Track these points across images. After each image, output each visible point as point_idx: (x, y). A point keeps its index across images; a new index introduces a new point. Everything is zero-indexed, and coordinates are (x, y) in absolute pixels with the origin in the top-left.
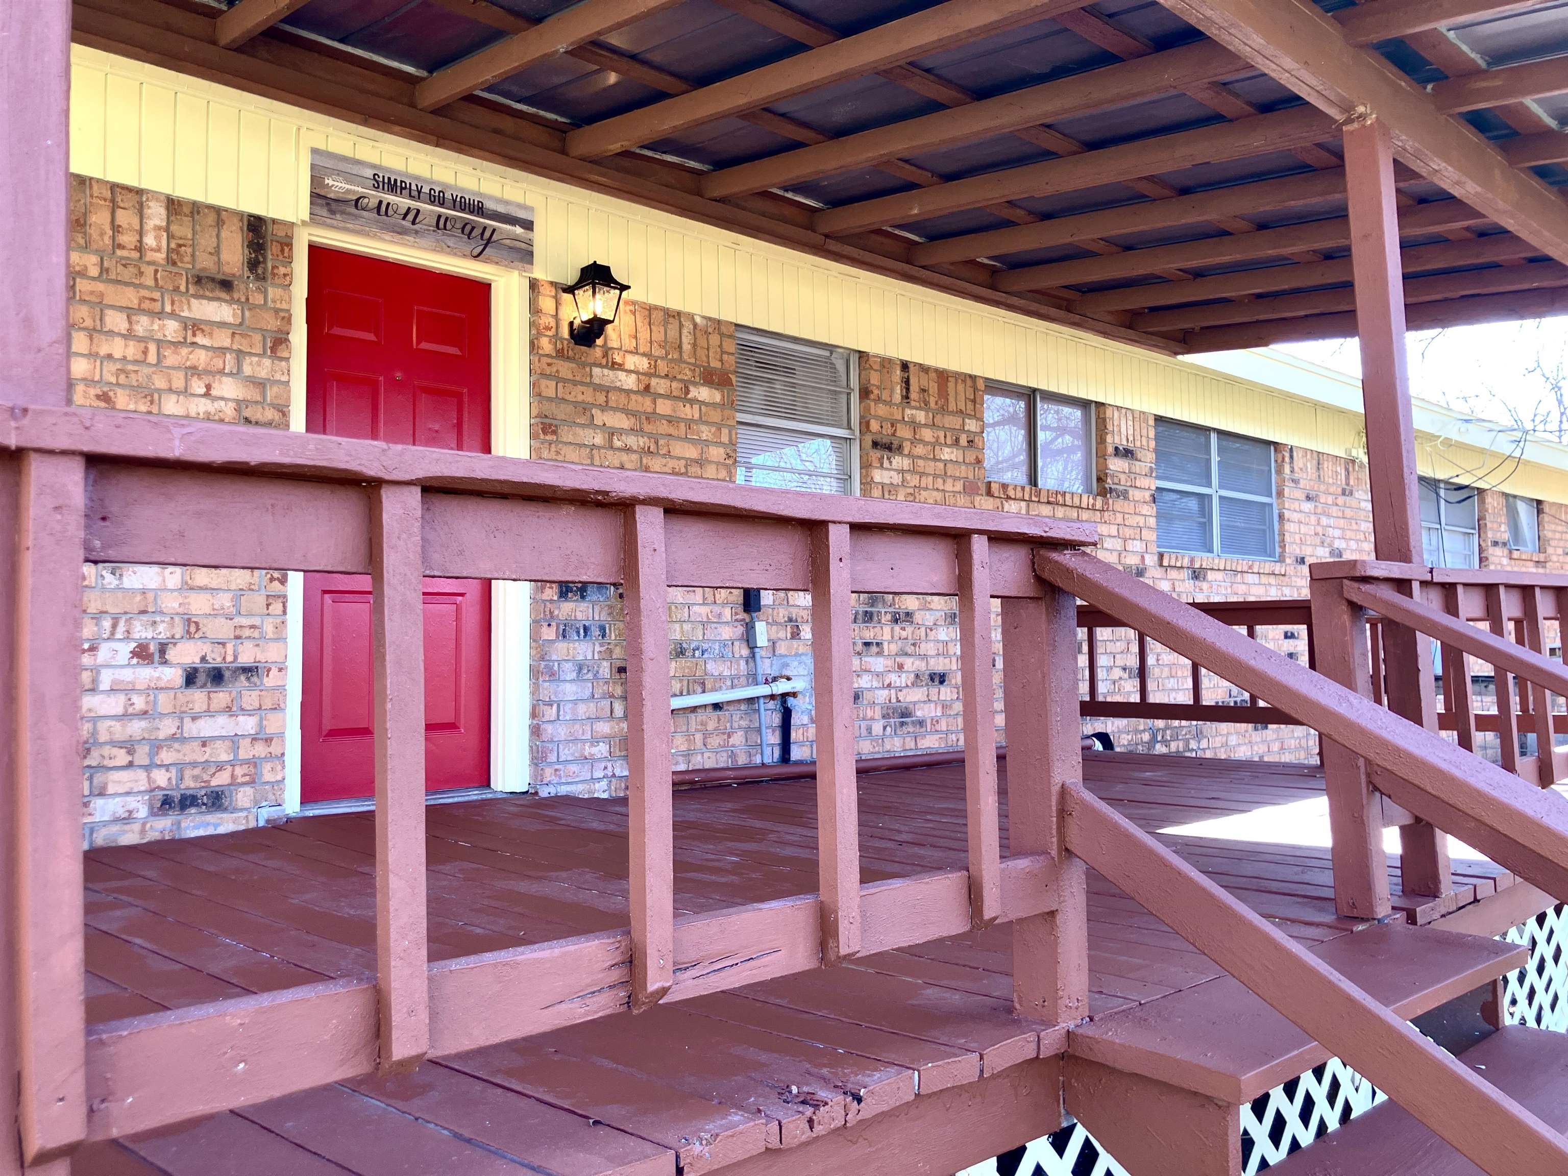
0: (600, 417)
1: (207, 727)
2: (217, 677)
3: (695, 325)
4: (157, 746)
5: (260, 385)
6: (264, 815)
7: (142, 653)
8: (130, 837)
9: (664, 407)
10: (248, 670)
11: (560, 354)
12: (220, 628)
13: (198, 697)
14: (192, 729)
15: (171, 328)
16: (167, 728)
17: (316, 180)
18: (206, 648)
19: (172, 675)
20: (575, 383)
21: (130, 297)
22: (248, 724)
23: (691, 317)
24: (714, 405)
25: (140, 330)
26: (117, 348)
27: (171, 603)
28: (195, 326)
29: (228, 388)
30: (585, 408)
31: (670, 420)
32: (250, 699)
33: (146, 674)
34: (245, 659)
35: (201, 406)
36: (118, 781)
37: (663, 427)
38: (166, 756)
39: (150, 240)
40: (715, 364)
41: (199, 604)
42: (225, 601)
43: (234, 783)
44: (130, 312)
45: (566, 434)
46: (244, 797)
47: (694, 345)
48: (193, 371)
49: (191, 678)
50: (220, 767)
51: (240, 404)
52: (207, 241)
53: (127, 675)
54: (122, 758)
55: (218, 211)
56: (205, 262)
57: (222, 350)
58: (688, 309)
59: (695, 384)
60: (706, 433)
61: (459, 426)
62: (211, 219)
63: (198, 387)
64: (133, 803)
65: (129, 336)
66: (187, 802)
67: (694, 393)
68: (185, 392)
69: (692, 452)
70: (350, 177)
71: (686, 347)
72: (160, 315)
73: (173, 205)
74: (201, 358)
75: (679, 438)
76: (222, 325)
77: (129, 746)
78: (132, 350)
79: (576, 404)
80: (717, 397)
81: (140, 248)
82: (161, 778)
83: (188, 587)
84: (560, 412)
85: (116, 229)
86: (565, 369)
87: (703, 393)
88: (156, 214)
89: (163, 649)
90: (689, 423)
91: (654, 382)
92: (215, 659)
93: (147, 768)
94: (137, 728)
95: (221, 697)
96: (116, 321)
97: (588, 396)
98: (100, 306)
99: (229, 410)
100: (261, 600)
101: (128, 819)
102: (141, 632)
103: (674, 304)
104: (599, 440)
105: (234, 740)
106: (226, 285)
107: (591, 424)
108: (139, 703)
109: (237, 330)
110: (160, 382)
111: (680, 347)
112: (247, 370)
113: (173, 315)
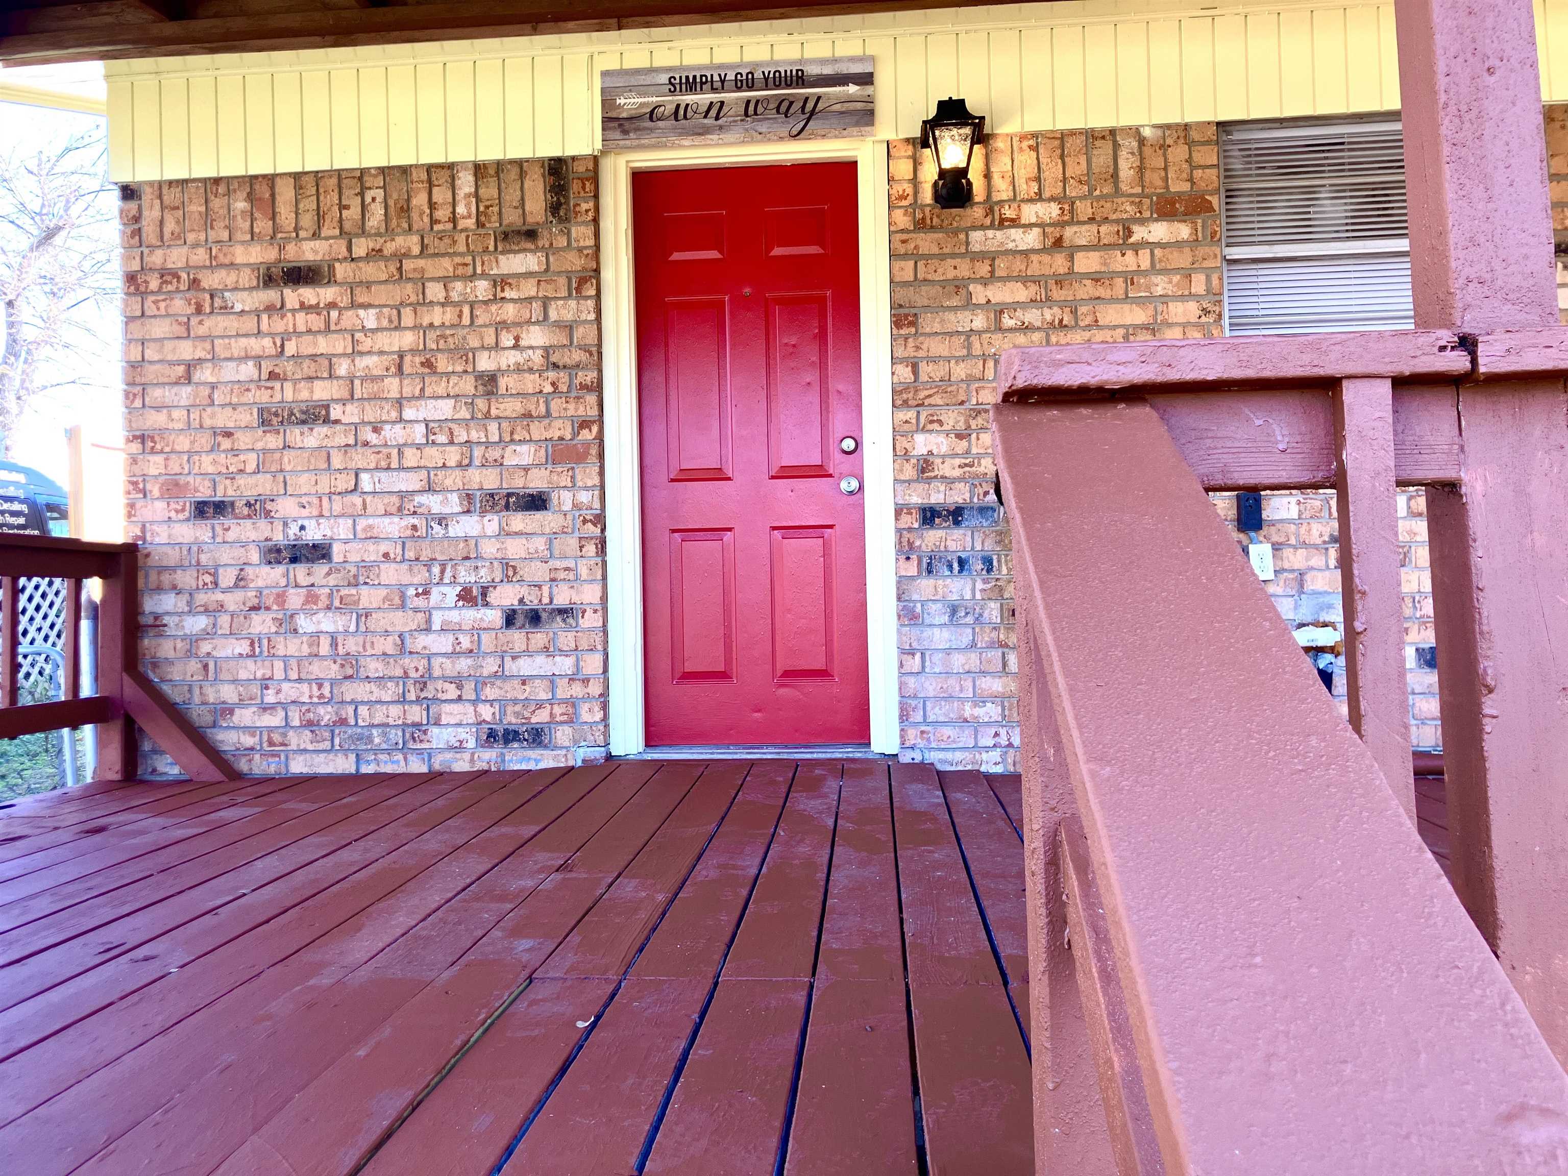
0: (980, 294)
1: (525, 667)
2: (535, 618)
3: (1142, 141)
4: (481, 683)
5: (569, 328)
6: (578, 757)
7: (466, 597)
8: (462, 765)
9: (1086, 263)
10: (565, 612)
11: (921, 225)
12: (537, 572)
13: (517, 638)
14: (511, 667)
15: (482, 288)
16: (490, 666)
17: (607, 103)
18: (524, 591)
19: (494, 617)
20: (942, 257)
21: (446, 266)
22: (565, 665)
23: (1135, 132)
24: (1178, 245)
25: (455, 296)
26: (437, 316)
27: (489, 549)
28: (501, 282)
29: (536, 337)
30: (959, 286)
31: (1096, 278)
32: (566, 640)
33: (470, 615)
34: (562, 598)
35: (511, 358)
36: (451, 713)
37: (1087, 289)
38: (490, 692)
39: (461, 209)
40: (1179, 186)
41: (515, 549)
42: (539, 544)
43: (552, 721)
44: (446, 281)
45: (929, 323)
46: (563, 735)
47: (1141, 169)
48: (501, 326)
49: (510, 619)
50: (540, 706)
51: (547, 350)
52: (512, 195)
53: (454, 616)
54: (452, 692)
55: (519, 164)
56: (512, 217)
57: (529, 300)
58: (1126, 120)
59: (1142, 221)
60: (1161, 285)
61: (822, 336)
62: (514, 173)
63: (507, 340)
64: (462, 733)
65: (447, 303)
66: (510, 736)
67: (1139, 233)
68: (497, 346)
69: (1138, 316)
70: (642, 90)
71: (1126, 171)
72: (473, 276)
73: (479, 169)
74: (510, 311)
75: (1113, 300)
76: (529, 275)
77: (458, 681)
78: (449, 316)
79: (943, 284)
80: (1184, 231)
81: (454, 219)
82: (486, 712)
83: (504, 533)
84: (922, 296)
85: (432, 206)
86: (926, 243)
87: (1159, 231)
88: (466, 183)
89: (484, 592)
90: (1130, 278)
91: (1069, 232)
92: (532, 601)
93: (475, 702)
94: (464, 664)
95: (539, 638)
96: (435, 291)
97: (964, 269)
98: (422, 281)
99: (537, 358)
100: (573, 542)
101: (459, 747)
102: (466, 576)
103: (1100, 121)
104: (979, 322)
105: (552, 680)
106: (531, 234)
107: (969, 304)
108: (466, 642)
109: (543, 276)
110: (474, 342)
111: (1115, 176)
112: (553, 315)
113: (484, 276)
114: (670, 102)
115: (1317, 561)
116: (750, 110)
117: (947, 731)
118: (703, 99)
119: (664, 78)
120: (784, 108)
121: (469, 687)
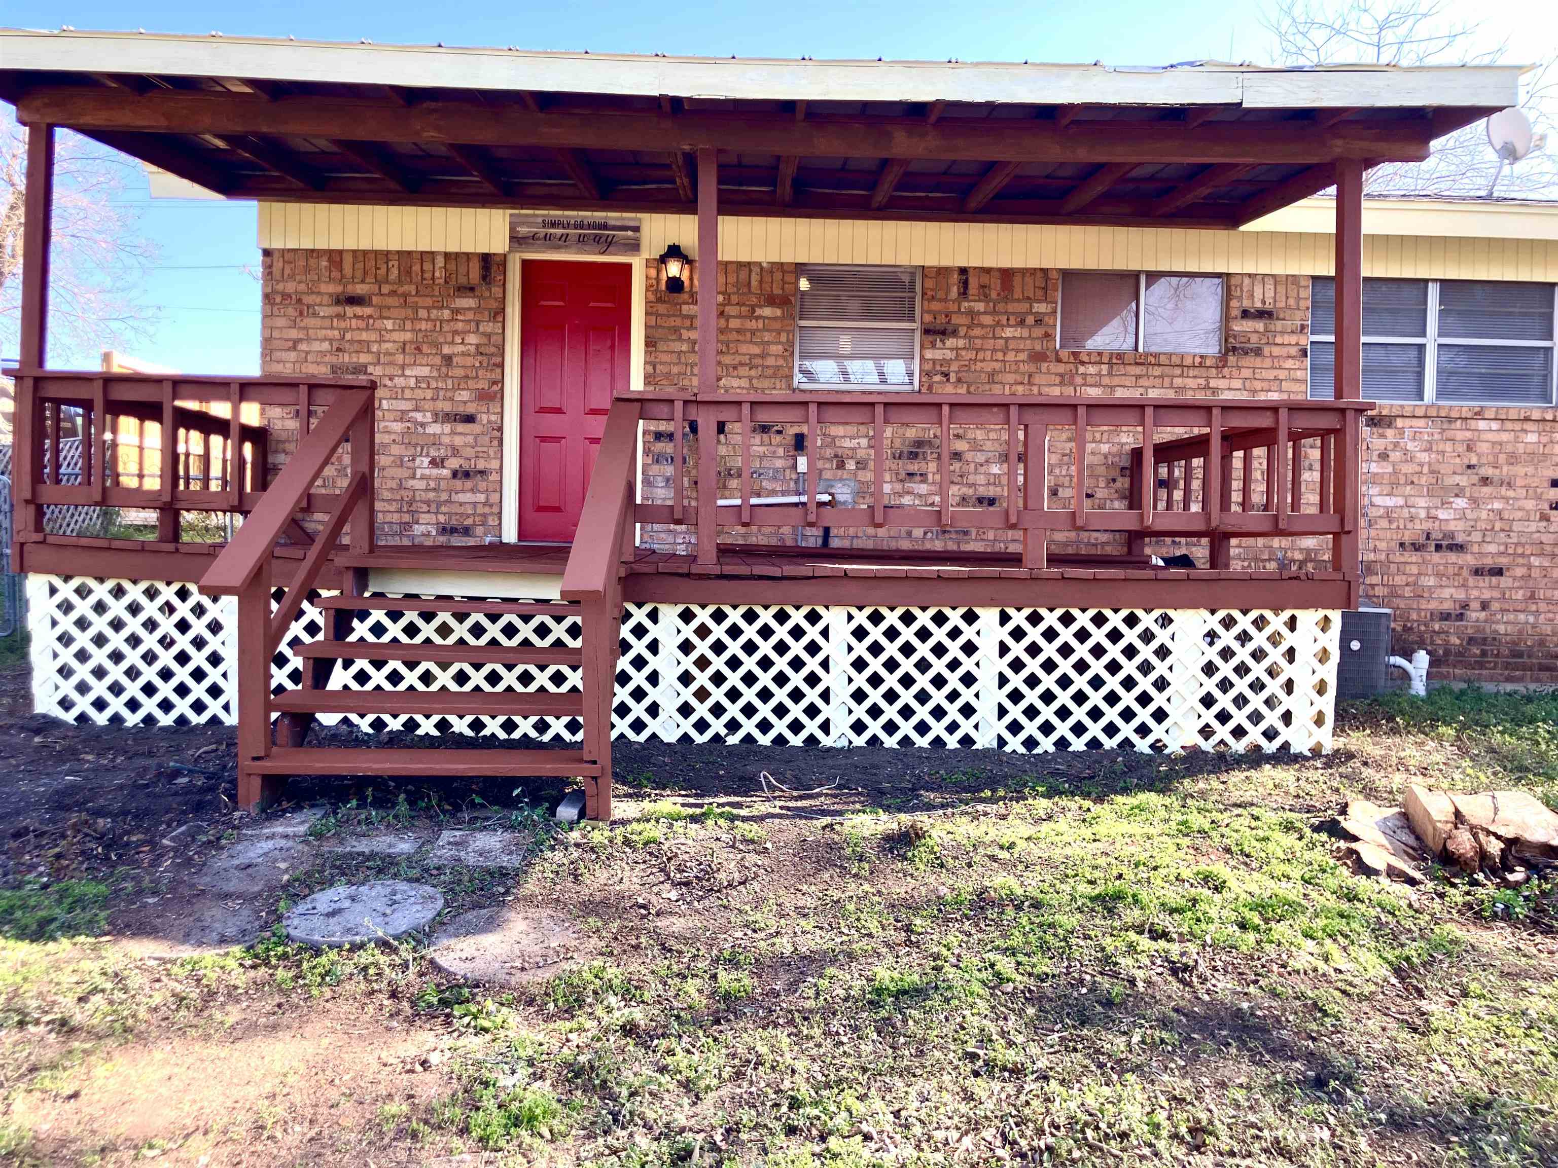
0: (685, 334)
1: (462, 498)
2: (467, 475)
3: (762, 268)
4: (439, 504)
5: (488, 336)
6: (488, 540)
7: (434, 463)
8: (429, 542)
9: (734, 323)
10: (482, 472)
11: (659, 300)
12: (469, 452)
13: (458, 483)
14: (455, 498)
15: (446, 314)
16: (444, 496)
17: (512, 230)
18: (461, 461)
19: (446, 472)
20: (669, 316)
21: (429, 301)
22: (481, 498)
23: (760, 264)
24: (775, 319)
25: (433, 316)
26: (423, 326)
27: (446, 440)
28: (456, 311)
29: (472, 339)
30: (676, 330)
31: (738, 331)
32: (483, 485)
33: (435, 472)
34: (481, 465)
35: (461, 348)
36: (424, 518)
37: (734, 336)
38: (444, 509)
39: (437, 274)
40: (777, 291)
41: (458, 441)
42: (470, 439)
43: (475, 524)
44: (428, 309)
45: (662, 346)
46: (479, 531)
47: (761, 282)
48: (456, 332)
49: (455, 474)
50: (468, 516)
51: (478, 346)
52: (462, 269)
53: (427, 472)
54: (425, 508)
55: (467, 255)
56: (463, 280)
57: (470, 321)
58: (755, 259)
59: (761, 307)
60: (767, 337)
61: (612, 347)
62: (465, 258)
63: (458, 340)
64: (430, 528)
65: (428, 319)
66: (453, 531)
67: (758, 312)
68: (452, 343)
69: (756, 350)
70: (530, 225)
71: (754, 283)
72: (442, 307)
73: (447, 255)
74: (460, 326)
75: (745, 342)
76: (469, 309)
77: (428, 503)
78: (430, 326)
79: (669, 328)
80: (778, 312)
81: (433, 279)
82: (442, 518)
83: (453, 433)
84: (659, 333)
85: (422, 271)
86: (662, 308)
87: (767, 312)
88: (440, 262)
89: (442, 461)
90: (753, 332)
91: (727, 308)
92: (466, 466)
93: (437, 513)
94: (431, 495)
95: (469, 484)
96: (423, 313)
97: (679, 322)
98: (416, 309)
99: (472, 349)
100: (487, 438)
101: (428, 535)
102: (433, 453)
103: (744, 258)
104: (684, 348)
105: (475, 504)
106: (472, 289)
107: (680, 339)
108: (432, 484)
109: (477, 310)
110: (442, 340)
111: (749, 284)
112: (481, 329)
113: (448, 307)
114: (542, 231)
115: (828, 466)
116: (581, 239)
117: (663, 535)
118: (559, 231)
119: (540, 220)
120: (597, 239)
121: (434, 506)
